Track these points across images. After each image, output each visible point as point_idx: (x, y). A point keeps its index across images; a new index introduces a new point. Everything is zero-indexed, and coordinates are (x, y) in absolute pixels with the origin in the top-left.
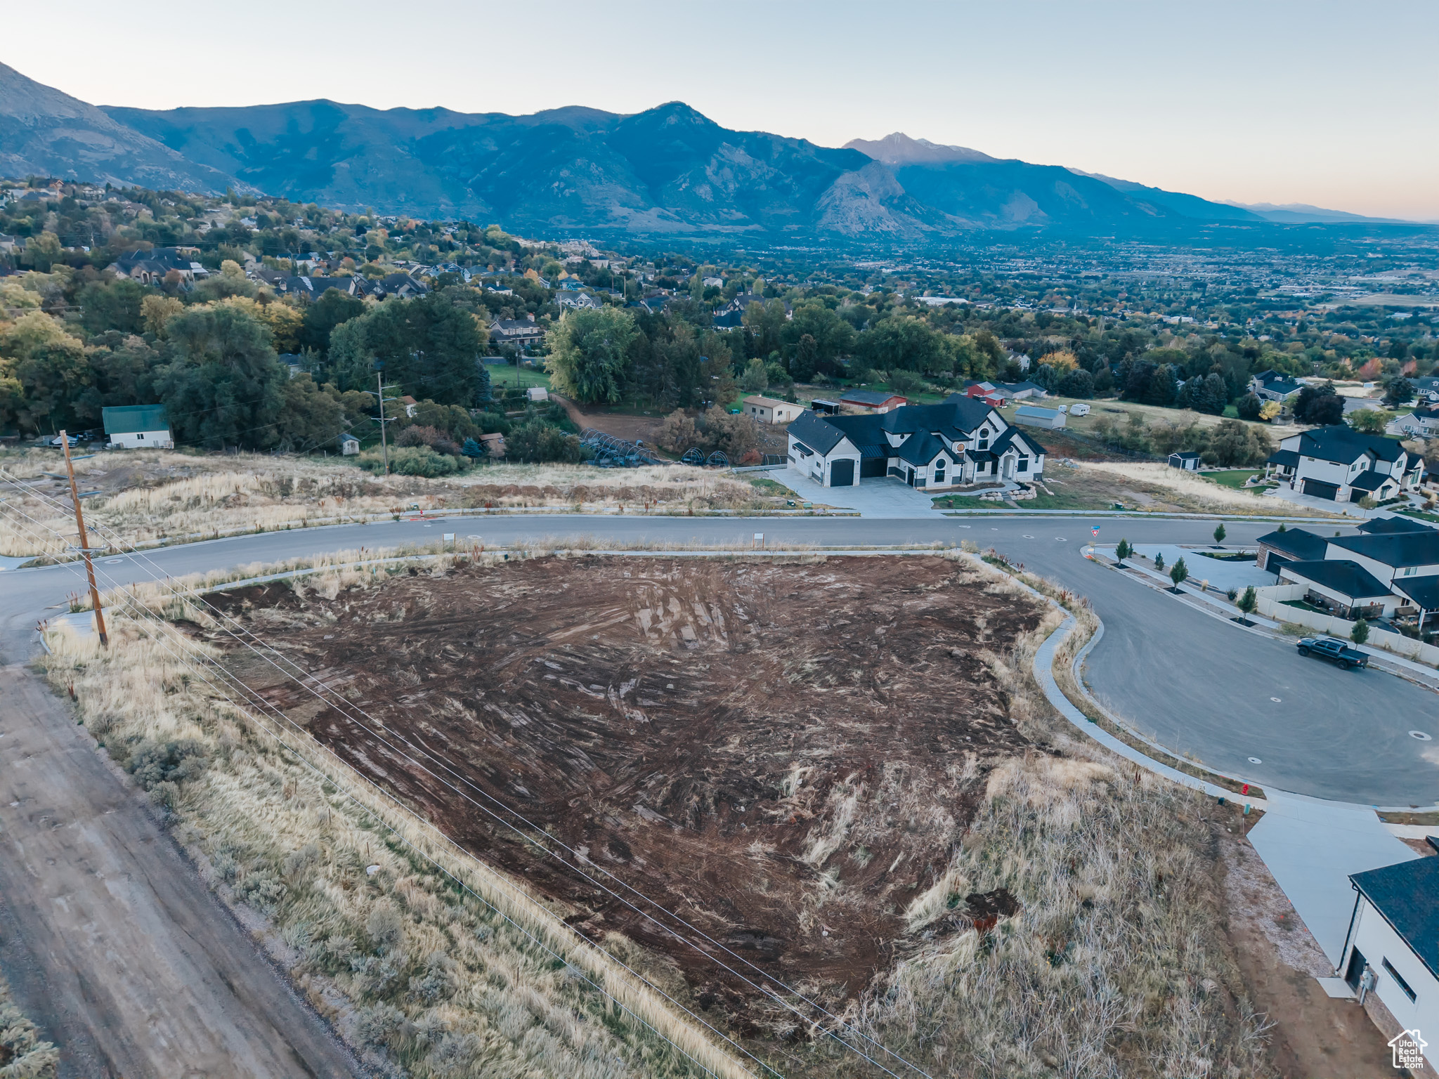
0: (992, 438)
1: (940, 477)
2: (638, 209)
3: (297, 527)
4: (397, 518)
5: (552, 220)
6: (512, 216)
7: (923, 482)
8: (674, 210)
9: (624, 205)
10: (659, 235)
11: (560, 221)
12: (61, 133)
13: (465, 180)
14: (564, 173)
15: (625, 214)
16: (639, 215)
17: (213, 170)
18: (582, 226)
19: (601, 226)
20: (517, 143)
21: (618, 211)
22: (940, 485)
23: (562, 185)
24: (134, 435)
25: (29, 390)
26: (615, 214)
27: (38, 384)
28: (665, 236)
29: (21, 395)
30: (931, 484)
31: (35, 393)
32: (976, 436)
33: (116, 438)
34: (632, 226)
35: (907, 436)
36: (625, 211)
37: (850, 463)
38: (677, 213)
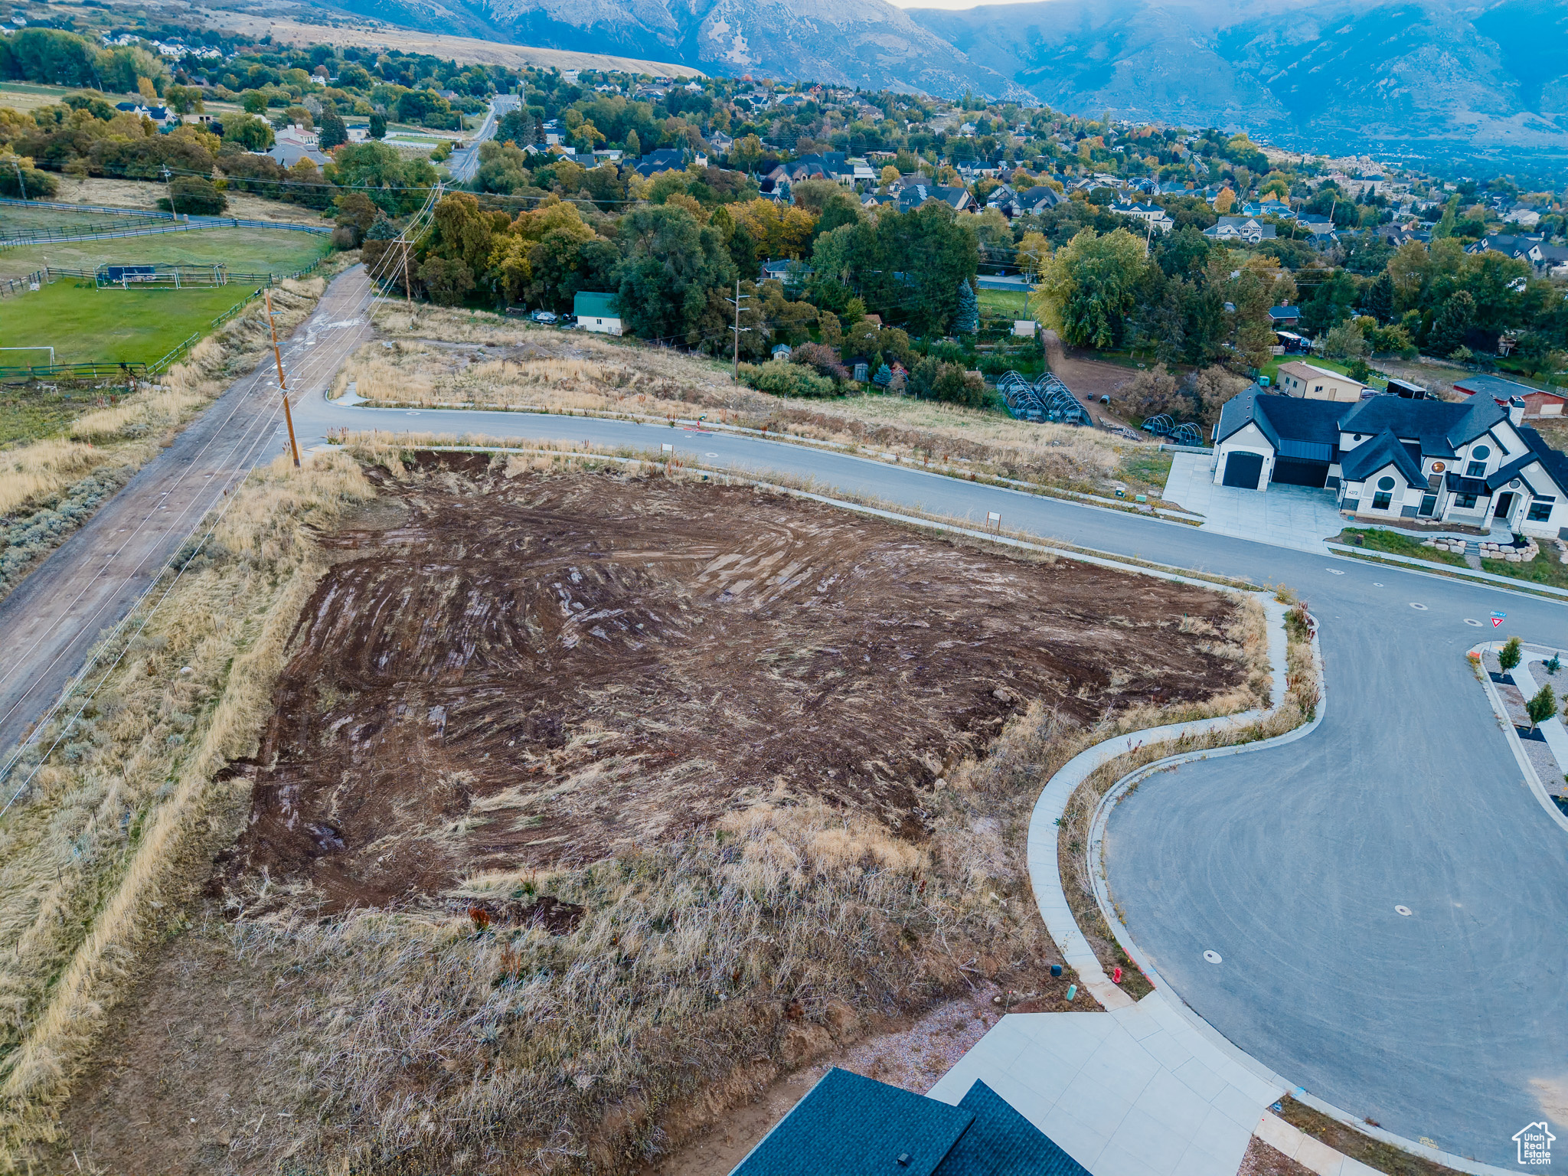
0: (1494, 462)
1: (1381, 503)
2: (1496, 114)
3: (579, 415)
4: (672, 424)
5: (1364, 129)
6: (1313, 123)
7: (1354, 504)
8: (1552, 116)
9: (1475, 108)
10: (1517, 150)
11: (1375, 131)
12: (867, 38)
13: (1264, 79)
14: (1400, 67)
15: (1474, 121)
16: (1496, 124)
17: (992, 71)
18: (1406, 137)
19: (1432, 137)
20: (1345, 30)
21: (1464, 116)
22: (1380, 513)
23: (1393, 82)
24: (594, 320)
25: (535, 269)
26: (1457, 122)
27: (541, 265)
28: (1527, 152)
29: (528, 274)
30: (1365, 508)
31: (539, 274)
32: (1466, 454)
33: (582, 321)
34: (1479, 138)
35: (1364, 438)
36: (1475, 118)
37: (1258, 460)
38: (1557, 121)
